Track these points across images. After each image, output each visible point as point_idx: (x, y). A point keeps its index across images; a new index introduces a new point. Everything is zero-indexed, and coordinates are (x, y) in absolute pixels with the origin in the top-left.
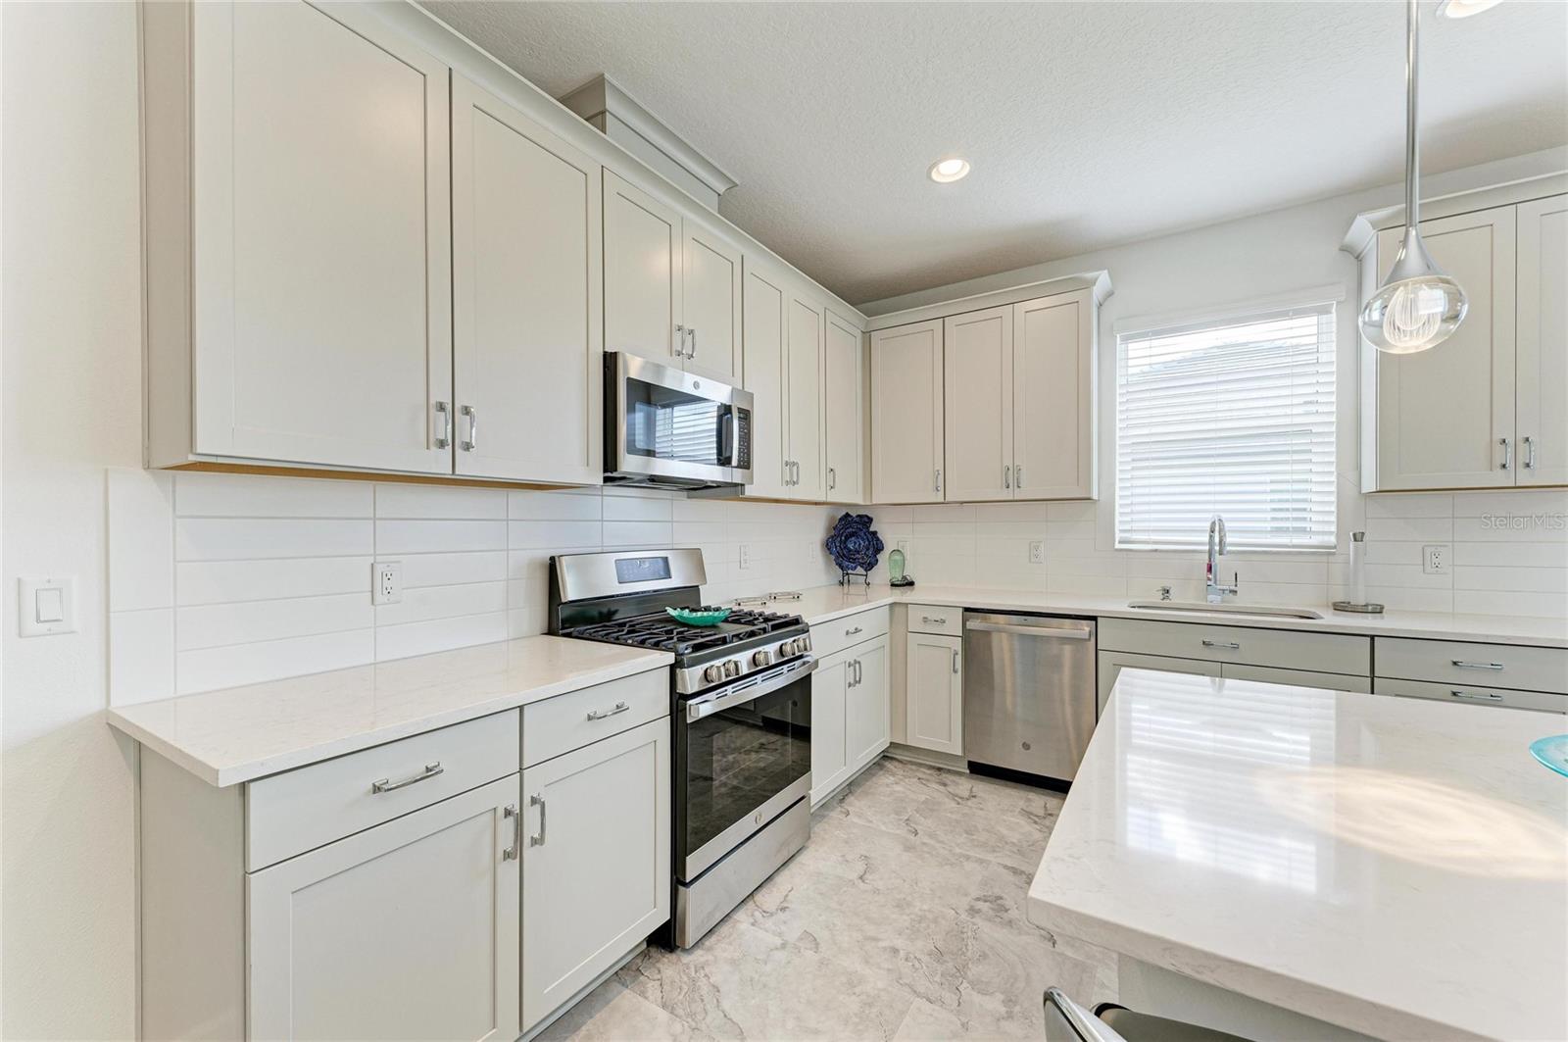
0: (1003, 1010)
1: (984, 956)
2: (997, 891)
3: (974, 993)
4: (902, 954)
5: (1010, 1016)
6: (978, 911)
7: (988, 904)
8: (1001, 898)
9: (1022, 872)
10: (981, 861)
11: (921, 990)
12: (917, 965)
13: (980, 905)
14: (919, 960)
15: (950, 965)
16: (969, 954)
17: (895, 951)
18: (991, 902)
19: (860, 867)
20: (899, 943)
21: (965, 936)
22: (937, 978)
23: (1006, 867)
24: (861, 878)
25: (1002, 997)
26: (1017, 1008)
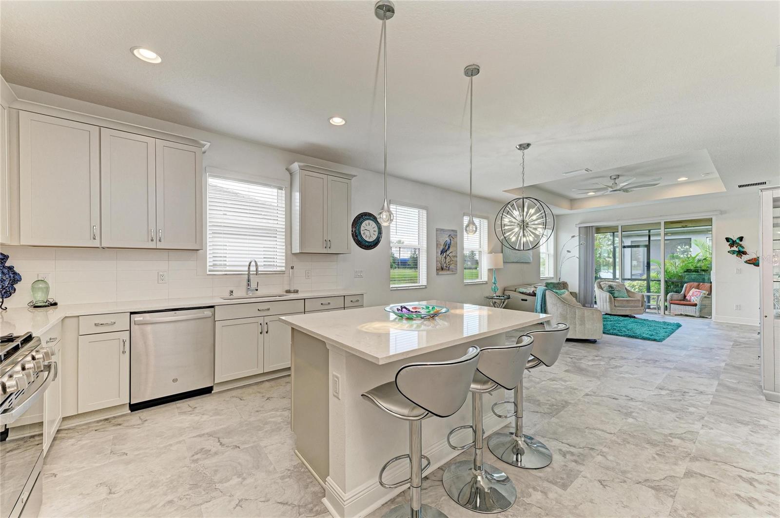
0: (240, 479)
1: (216, 471)
2: (199, 447)
3: (224, 484)
4: (176, 500)
5: (244, 479)
6: (198, 459)
7: (199, 454)
8: (203, 448)
9: (204, 434)
10: (180, 442)
11: (201, 502)
12: (188, 497)
13: (196, 457)
14: (188, 495)
15: (204, 485)
16: (209, 475)
17: (171, 502)
18: (200, 453)
19: (104, 490)
20: (169, 498)
21: (200, 471)
22: (203, 493)
23: (194, 437)
24: (110, 493)
25: (236, 477)
26: (245, 475)
